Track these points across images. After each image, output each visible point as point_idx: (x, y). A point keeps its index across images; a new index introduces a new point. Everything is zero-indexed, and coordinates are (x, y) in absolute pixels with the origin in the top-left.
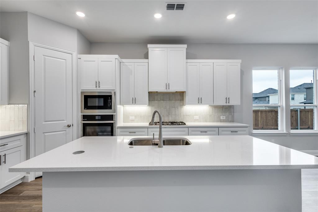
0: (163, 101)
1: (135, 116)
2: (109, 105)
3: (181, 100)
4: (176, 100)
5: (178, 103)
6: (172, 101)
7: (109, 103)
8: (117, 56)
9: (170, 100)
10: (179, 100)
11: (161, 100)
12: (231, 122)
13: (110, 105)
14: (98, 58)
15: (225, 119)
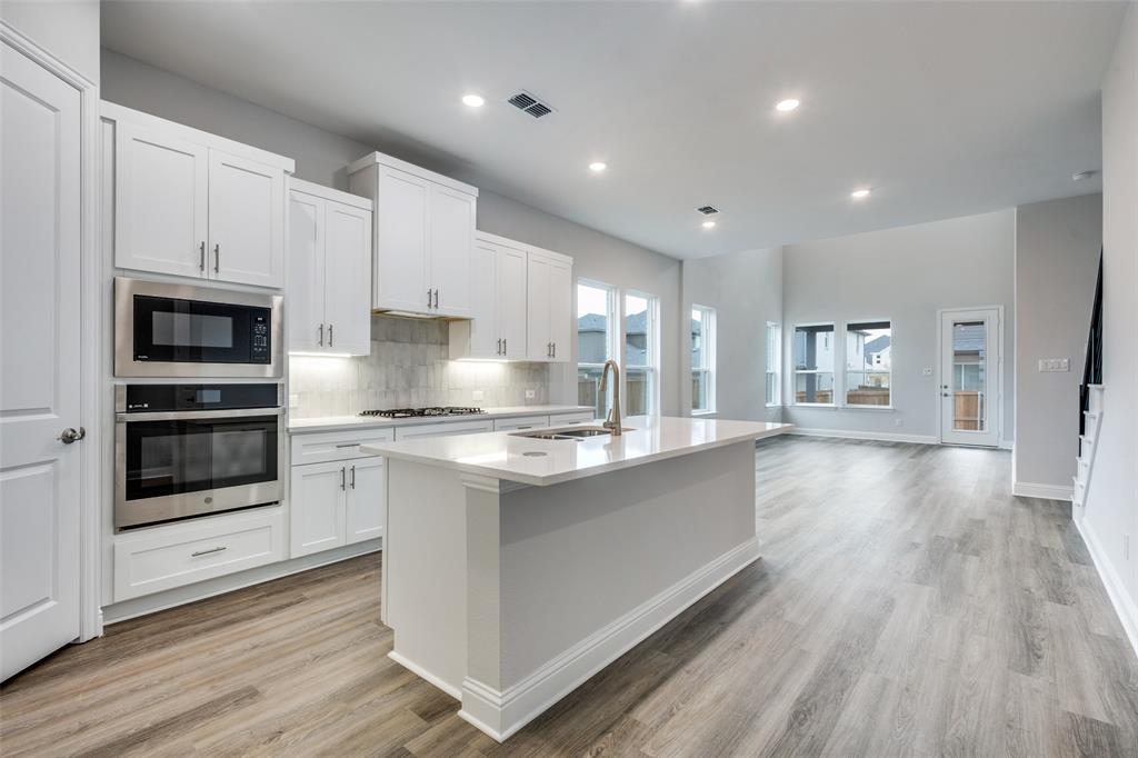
0: (392, 344)
1: (299, 394)
2: (258, 347)
3: (441, 344)
4: (431, 343)
5: (433, 350)
6: (420, 346)
7: (261, 341)
8: (290, 164)
9: (413, 341)
10: (436, 343)
11: (388, 340)
12: (542, 404)
13: (263, 347)
14: (209, 148)
15: (533, 396)
